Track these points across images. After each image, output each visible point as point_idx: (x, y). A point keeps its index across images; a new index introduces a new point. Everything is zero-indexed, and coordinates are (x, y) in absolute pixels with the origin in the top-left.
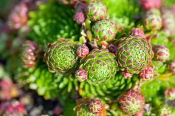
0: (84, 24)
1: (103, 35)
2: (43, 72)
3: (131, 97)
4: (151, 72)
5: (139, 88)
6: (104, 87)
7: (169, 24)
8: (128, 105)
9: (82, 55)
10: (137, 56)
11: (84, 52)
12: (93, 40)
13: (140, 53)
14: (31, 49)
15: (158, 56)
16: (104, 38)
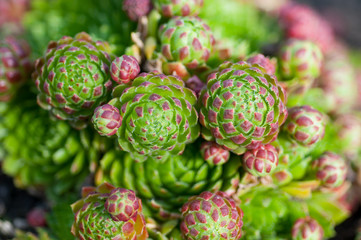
0: (144, 21)
1: (179, 47)
2: (26, 118)
3: (211, 203)
4: (271, 157)
5: (236, 197)
6: (156, 177)
7: (340, 83)
8: (201, 221)
9: (121, 75)
10: (245, 105)
11: (127, 68)
12: (154, 57)
13: (254, 99)
14: (11, 50)
15: (296, 126)
16: (181, 55)
